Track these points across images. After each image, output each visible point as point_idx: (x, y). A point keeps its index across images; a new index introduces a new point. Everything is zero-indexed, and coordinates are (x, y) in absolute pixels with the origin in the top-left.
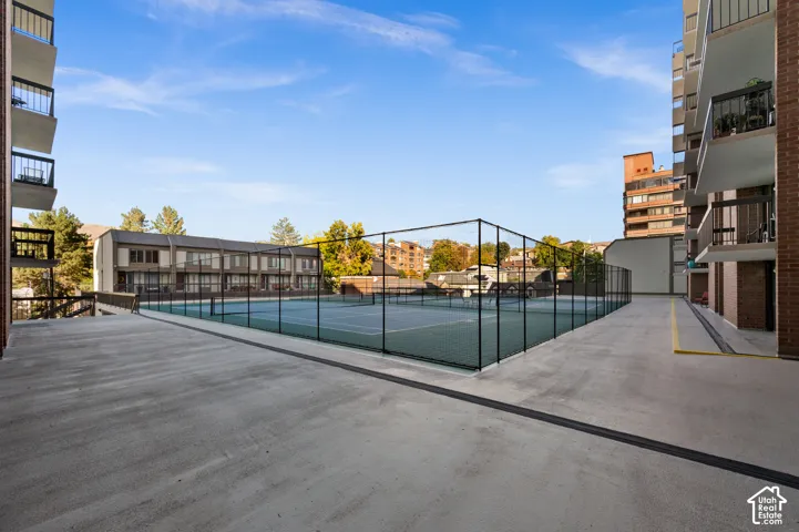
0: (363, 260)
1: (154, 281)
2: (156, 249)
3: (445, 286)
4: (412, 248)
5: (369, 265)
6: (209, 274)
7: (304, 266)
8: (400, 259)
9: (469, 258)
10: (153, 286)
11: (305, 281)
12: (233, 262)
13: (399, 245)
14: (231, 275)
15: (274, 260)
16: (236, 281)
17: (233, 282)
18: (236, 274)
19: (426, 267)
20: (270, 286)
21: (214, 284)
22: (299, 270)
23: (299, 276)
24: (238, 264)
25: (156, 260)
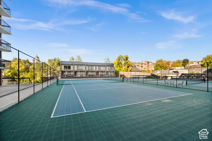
0: (128, 67)
1: (69, 73)
2: (69, 65)
3: (160, 75)
4: (148, 63)
5: (130, 68)
6: (83, 72)
7: (109, 69)
8: (144, 67)
9: (171, 65)
10: (69, 75)
11: (109, 73)
12: (89, 68)
13: (144, 62)
14: (88, 72)
15: (100, 67)
16: (89, 73)
17: (89, 74)
18: (90, 72)
19: (153, 69)
20: (99, 75)
21: (84, 74)
22: (107, 70)
23: (107, 72)
24: (90, 69)
25: (70, 68)
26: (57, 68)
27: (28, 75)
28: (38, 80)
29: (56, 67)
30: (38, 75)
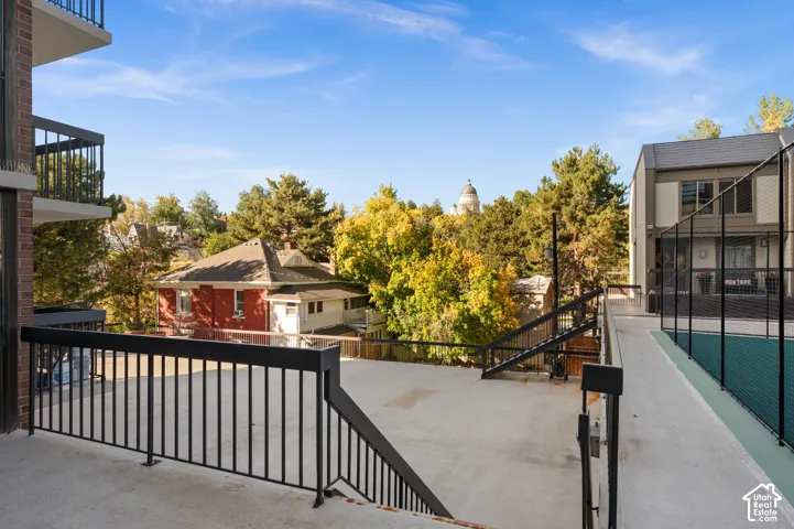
26: (588, 221)
27: (425, 274)
28: (475, 310)
29: (580, 215)
30: (478, 274)
